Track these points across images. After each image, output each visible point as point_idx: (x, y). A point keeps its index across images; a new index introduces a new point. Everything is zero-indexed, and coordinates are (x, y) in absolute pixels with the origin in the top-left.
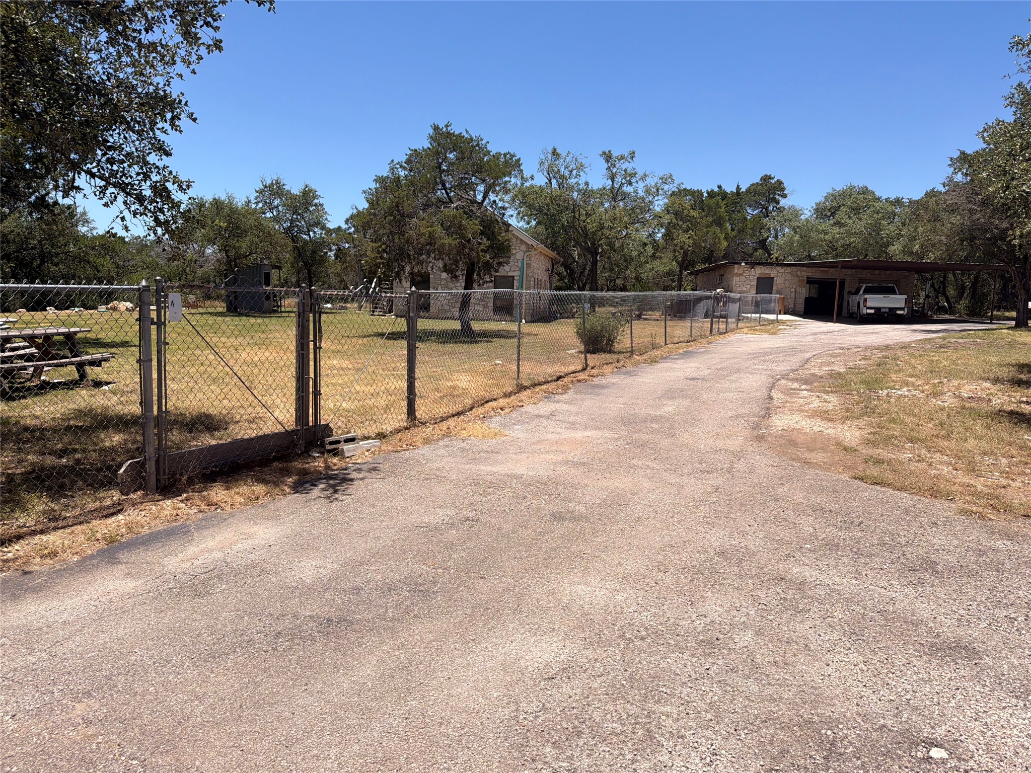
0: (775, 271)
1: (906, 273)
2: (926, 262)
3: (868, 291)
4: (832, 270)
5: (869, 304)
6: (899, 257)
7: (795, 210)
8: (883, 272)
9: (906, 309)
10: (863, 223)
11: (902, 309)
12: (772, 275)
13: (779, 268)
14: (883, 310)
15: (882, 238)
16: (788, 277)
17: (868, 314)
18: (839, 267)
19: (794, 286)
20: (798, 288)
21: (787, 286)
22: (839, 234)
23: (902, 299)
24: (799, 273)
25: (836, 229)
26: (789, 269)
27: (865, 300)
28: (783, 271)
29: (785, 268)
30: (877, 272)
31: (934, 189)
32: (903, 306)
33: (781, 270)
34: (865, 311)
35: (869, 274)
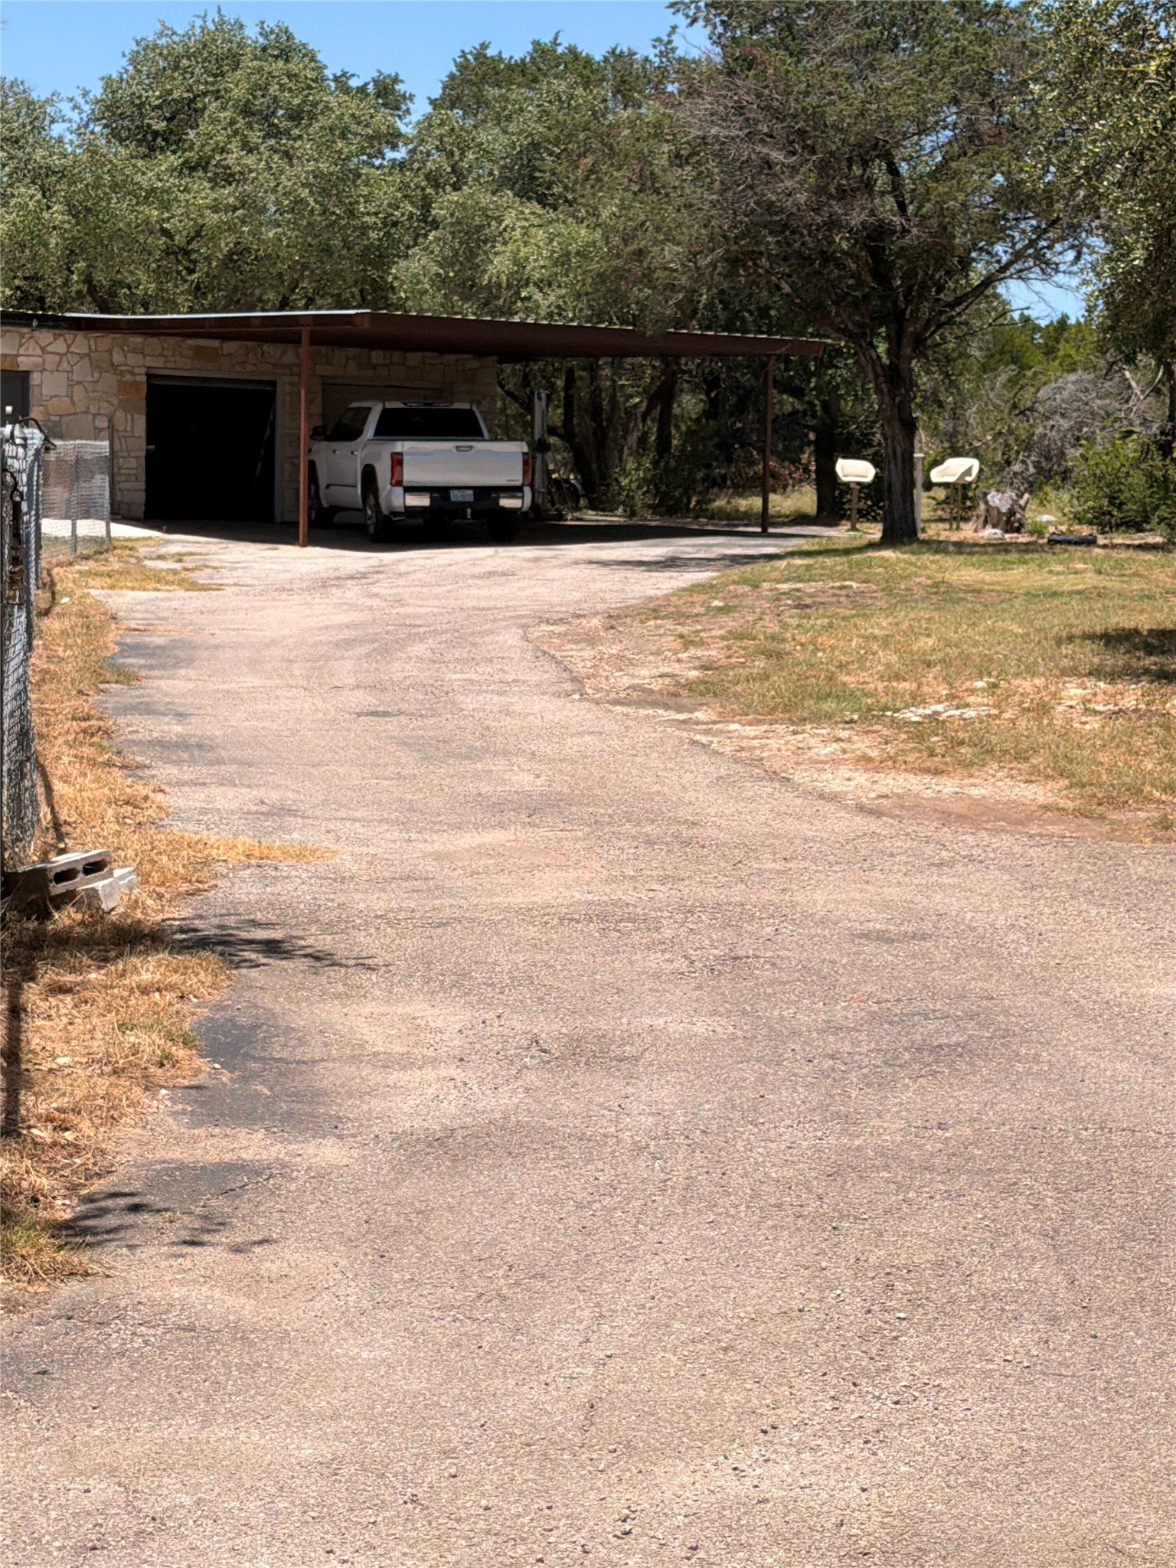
0: (32, 348)
1: (472, 363)
2: (522, 324)
3: (393, 426)
4: (230, 347)
5: (410, 476)
6: (432, 304)
7: (30, 104)
8: (397, 356)
9: (527, 490)
10: (302, 170)
11: (513, 491)
12: (24, 363)
13: (45, 336)
14: (456, 496)
15: (364, 229)
16: (82, 372)
17: (410, 511)
18: (305, 339)
19: (106, 408)
20: (120, 414)
21: (80, 408)
22: (215, 209)
23: (509, 455)
24: (117, 358)
25: (202, 192)
26: (81, 342)
27: (397, 461)
28: (59, 346)
29: (69, 336)
30: (377, 356)
31: (484, 46)
32: (516, 478)
33: (54, 342)
34: (400, 500)
35: (352, 364)
